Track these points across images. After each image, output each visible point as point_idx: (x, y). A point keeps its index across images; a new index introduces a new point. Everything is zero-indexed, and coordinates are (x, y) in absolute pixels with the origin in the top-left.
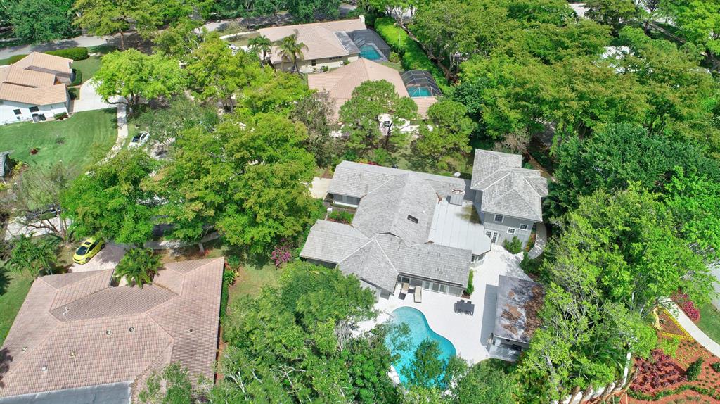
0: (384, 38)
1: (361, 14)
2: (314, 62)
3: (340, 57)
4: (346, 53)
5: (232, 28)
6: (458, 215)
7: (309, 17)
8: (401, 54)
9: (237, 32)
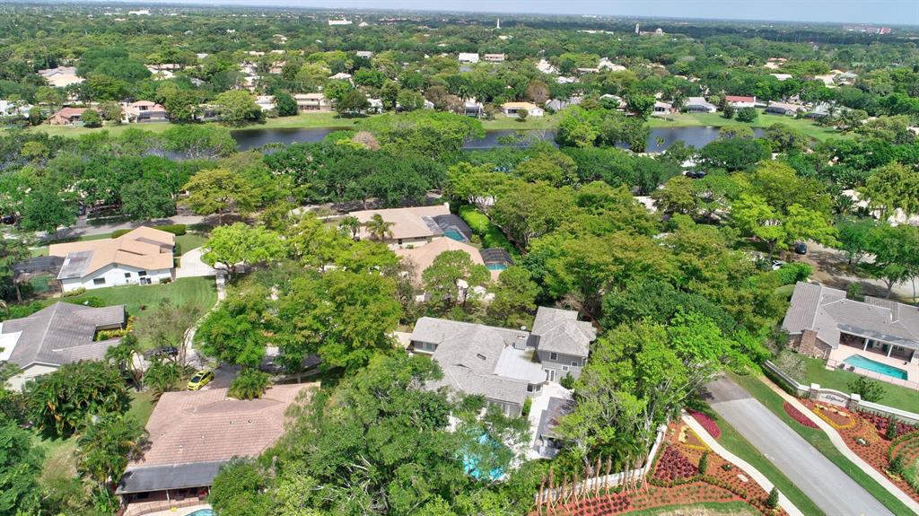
0: (467, 223)
1: (446, 201)
2: (400, 241)
3: (425, 237)
4: (431, 233)
5: (324, 211)
6: (521, 357)
7: (397, 202)
8: (482, 237)
9: (328, 215)
